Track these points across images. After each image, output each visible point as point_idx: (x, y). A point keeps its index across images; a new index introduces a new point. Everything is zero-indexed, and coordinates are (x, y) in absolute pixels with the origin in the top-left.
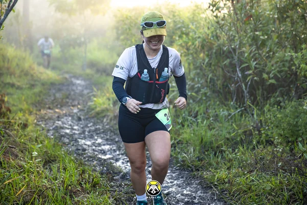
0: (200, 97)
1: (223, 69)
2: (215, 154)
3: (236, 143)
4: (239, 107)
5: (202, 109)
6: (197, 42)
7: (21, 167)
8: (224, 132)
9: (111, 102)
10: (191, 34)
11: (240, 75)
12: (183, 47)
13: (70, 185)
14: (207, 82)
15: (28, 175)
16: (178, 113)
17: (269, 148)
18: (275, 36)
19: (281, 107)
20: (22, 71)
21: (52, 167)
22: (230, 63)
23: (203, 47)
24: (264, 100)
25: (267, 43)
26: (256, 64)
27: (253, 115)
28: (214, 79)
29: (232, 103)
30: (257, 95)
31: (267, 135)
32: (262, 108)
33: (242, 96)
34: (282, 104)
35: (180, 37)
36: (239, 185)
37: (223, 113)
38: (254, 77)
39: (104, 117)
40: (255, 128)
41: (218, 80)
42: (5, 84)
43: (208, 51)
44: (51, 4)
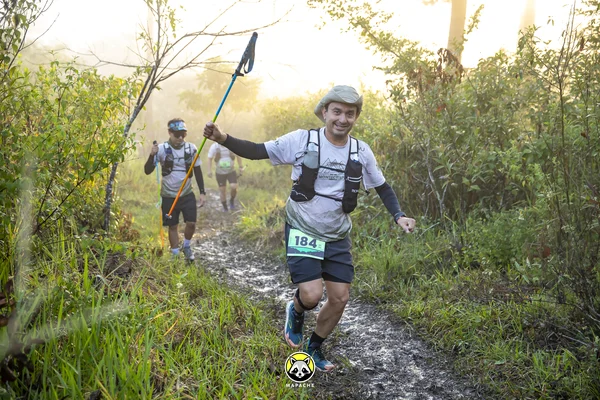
0: (380, 211)
1: (409, 174)
2: (406, 282)
3: (432, 268)
4: (433, 222)
5: (384, 225)
8: (416, 254)
9: (264, 221)
11: (433, 181)
13: (225, 324)
17: (475, 273)
18: (476, 130)
19: (487, 220)
20: (147, 185)
22: (419, 166)
24: (464, 212)
25: (466, 140)
26: (453, 166)
27: (451, 231)
29: (423, 218)
30: (455, 207)
31: (472, 256)
32: (462, 223)
34: (488, 216)
38: (451, 183)
39: (257, 239)
40: (455, 247)
41: (403, 188)
42: (128, 202)
43: (389, 151)
44: (182, 99)
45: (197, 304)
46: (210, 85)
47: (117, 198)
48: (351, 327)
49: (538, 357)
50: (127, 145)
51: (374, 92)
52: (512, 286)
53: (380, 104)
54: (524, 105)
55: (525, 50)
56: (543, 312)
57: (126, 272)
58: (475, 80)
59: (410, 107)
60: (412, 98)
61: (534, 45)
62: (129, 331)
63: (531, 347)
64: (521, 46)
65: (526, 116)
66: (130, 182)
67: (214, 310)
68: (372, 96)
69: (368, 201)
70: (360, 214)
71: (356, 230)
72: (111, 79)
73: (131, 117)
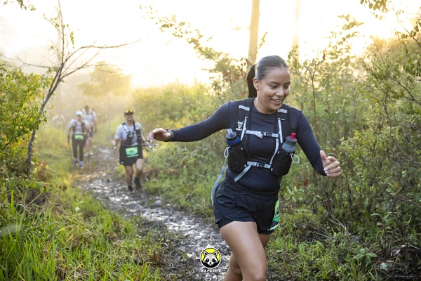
0: (207, 158)
5: (210, 168)
7: (66, 220)
10: (197, 109)
12: (191, 119)
13: (107, 233)
20: (57, 144)
35: (189, 111)
41: (221, 144)
44: (80, 88)
45: (89, 221)
46: (98, 79)
47: (36, 153)
48: (189, 233)
49: (301, 247)
50: (41, 119)
51: (203, 84)
52: (286, 204)
53: (207, 92)
54: (293, 93)
55: (292, 60)
56: (305, 219)
57: (42, 201)
59: (224, 94)
60: (225, 88)
61: (296, 57)
62: (42, 240)
63: (298, 241)
64: (289, 57)
65: (294, 99)
66: (45, 142)
67: (100, 224)
68: (201, 86)
69: (200, 152)
70: (195, 161)
71: (192, 171)
72: (32, 75)
73: (45, 100)
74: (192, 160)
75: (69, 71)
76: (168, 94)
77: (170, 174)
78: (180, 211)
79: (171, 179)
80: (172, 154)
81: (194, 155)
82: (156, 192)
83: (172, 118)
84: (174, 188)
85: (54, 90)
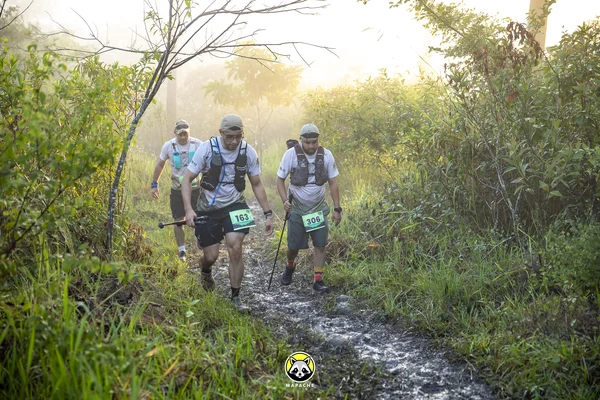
0: (440, 224)
1: (475, 179)
2: (469, 311)
3: (502, 293)
4: (505, 236)
5: (445, 241)
6: (433, 138)
7: (169, 334)
8: (482, 276)
10: (423, 126)
11: (503, 186)
13: (243, 361)
14: (450, 199)
15: (180, 346)
16: (408, 249)
17: (555, 299)
18: (556, 123)
19: (571, 234)
21: (216, 333)
22: (487, 167)
23: (442, 144)
24: (543, 224)
25: (545, 135)
26: (528, 167)
27: (526, 248)
28: (462, 195)
29: (492, 230)
30: (532, 218)
31: (551, 278)
32: (540, 237)
33: (508, 219)
34: (572, 229)
35: (406, 131)
36: (509, 356)
37: (479, 246)
38: (525, 188)
40: (530, 267)
41: (468, 196)
42: (143, 214)
43: (451, 151)
44: (208, 92)
45: (213, 336)
46: (241, 75)
53: (442, 94)
58: (556, 61)
60: (478, 88)
67: (232, 344)
68: (431, 84)
69: (427, 210)
70: (417, 227)
71: (410, 246)
72: (115, 67)
73: (138, 113)
74: (410, 226)
75: (181, 58)
76: (368, 98)
77: (369, 252)
78: (384, 323)
79: (369, 261)
80: (374, 213)
81: (415, 216)
82: (340, 286)
83: (375, 145)
84: (374, 278)
85: (154, 93)
